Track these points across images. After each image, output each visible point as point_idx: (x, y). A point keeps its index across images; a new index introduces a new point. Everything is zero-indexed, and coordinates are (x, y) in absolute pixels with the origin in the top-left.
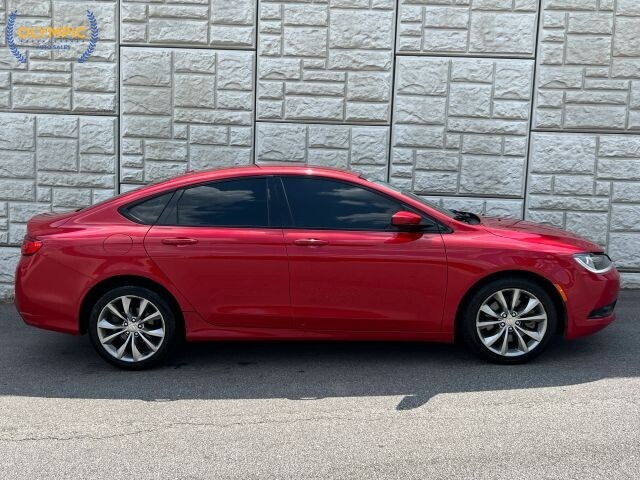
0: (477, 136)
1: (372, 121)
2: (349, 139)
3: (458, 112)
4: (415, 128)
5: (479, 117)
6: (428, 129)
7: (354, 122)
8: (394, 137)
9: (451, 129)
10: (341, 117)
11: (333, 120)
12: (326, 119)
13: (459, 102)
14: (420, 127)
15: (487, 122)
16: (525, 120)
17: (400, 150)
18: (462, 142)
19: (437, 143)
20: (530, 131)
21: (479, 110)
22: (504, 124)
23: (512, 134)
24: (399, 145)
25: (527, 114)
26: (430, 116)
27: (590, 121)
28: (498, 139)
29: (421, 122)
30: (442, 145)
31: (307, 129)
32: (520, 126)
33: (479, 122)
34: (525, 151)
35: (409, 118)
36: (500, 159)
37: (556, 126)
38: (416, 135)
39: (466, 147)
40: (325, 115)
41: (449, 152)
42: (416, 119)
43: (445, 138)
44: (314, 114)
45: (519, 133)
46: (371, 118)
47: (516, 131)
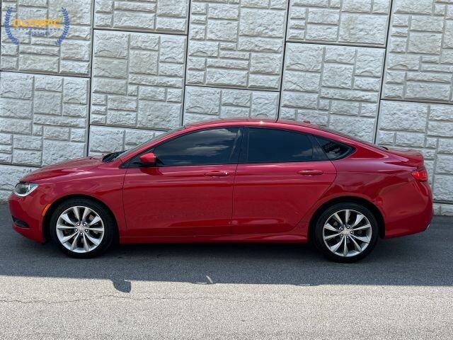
1: (267, 88)
2: (250, 100)
3: (329, 84)
6: (307, 95)
10: (245, 84)
13: (330, 77)
16: (377, 91)
18: (330, 105)
19: (313, 105)
21: (343, 83)
22: (361, 94)
23: (367, 101)
25: (378, 87)
27: (424, 94)
28: (357, 104)
32: (374, 96)
33: (343, 92)
34: (375, 114)
35: (293, 87)
36: (357, 119)
38: (298, 99)
39: (333, 109)
40: (234, 82)
42: (298, 88)
44: (226, 82)
46: (266, 86)
47: (370, 99)
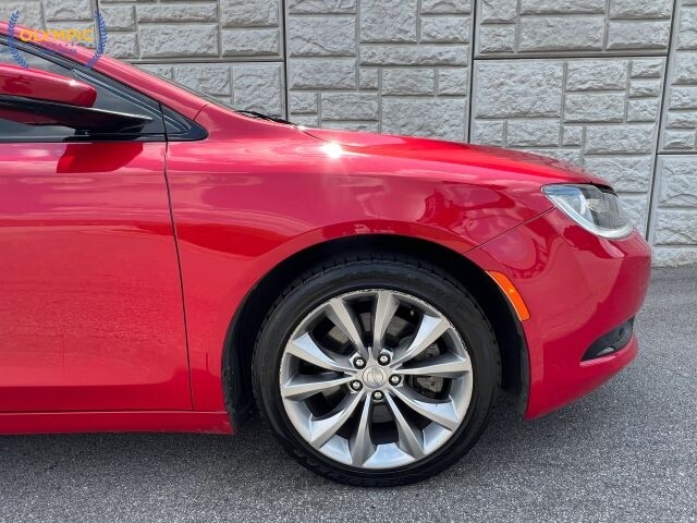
0: (400, 69)
4: (317, 62)
5: (401, 42)
7: (234, 57)
8: (290, 76)
9: (365, 60)
11: (204, 55)
12: (195, 55)
14: (324, 61)
15: (413, 48)
17: (299, 94)
20: (473, 59)
24: (298, 88)
26: (334, 43)
29: (323, 52)
30: (354, 84)
31: (172, 70)
37: (508, 49)
41: (365, 94)
43: (358, 75)
45: (457, 62)
